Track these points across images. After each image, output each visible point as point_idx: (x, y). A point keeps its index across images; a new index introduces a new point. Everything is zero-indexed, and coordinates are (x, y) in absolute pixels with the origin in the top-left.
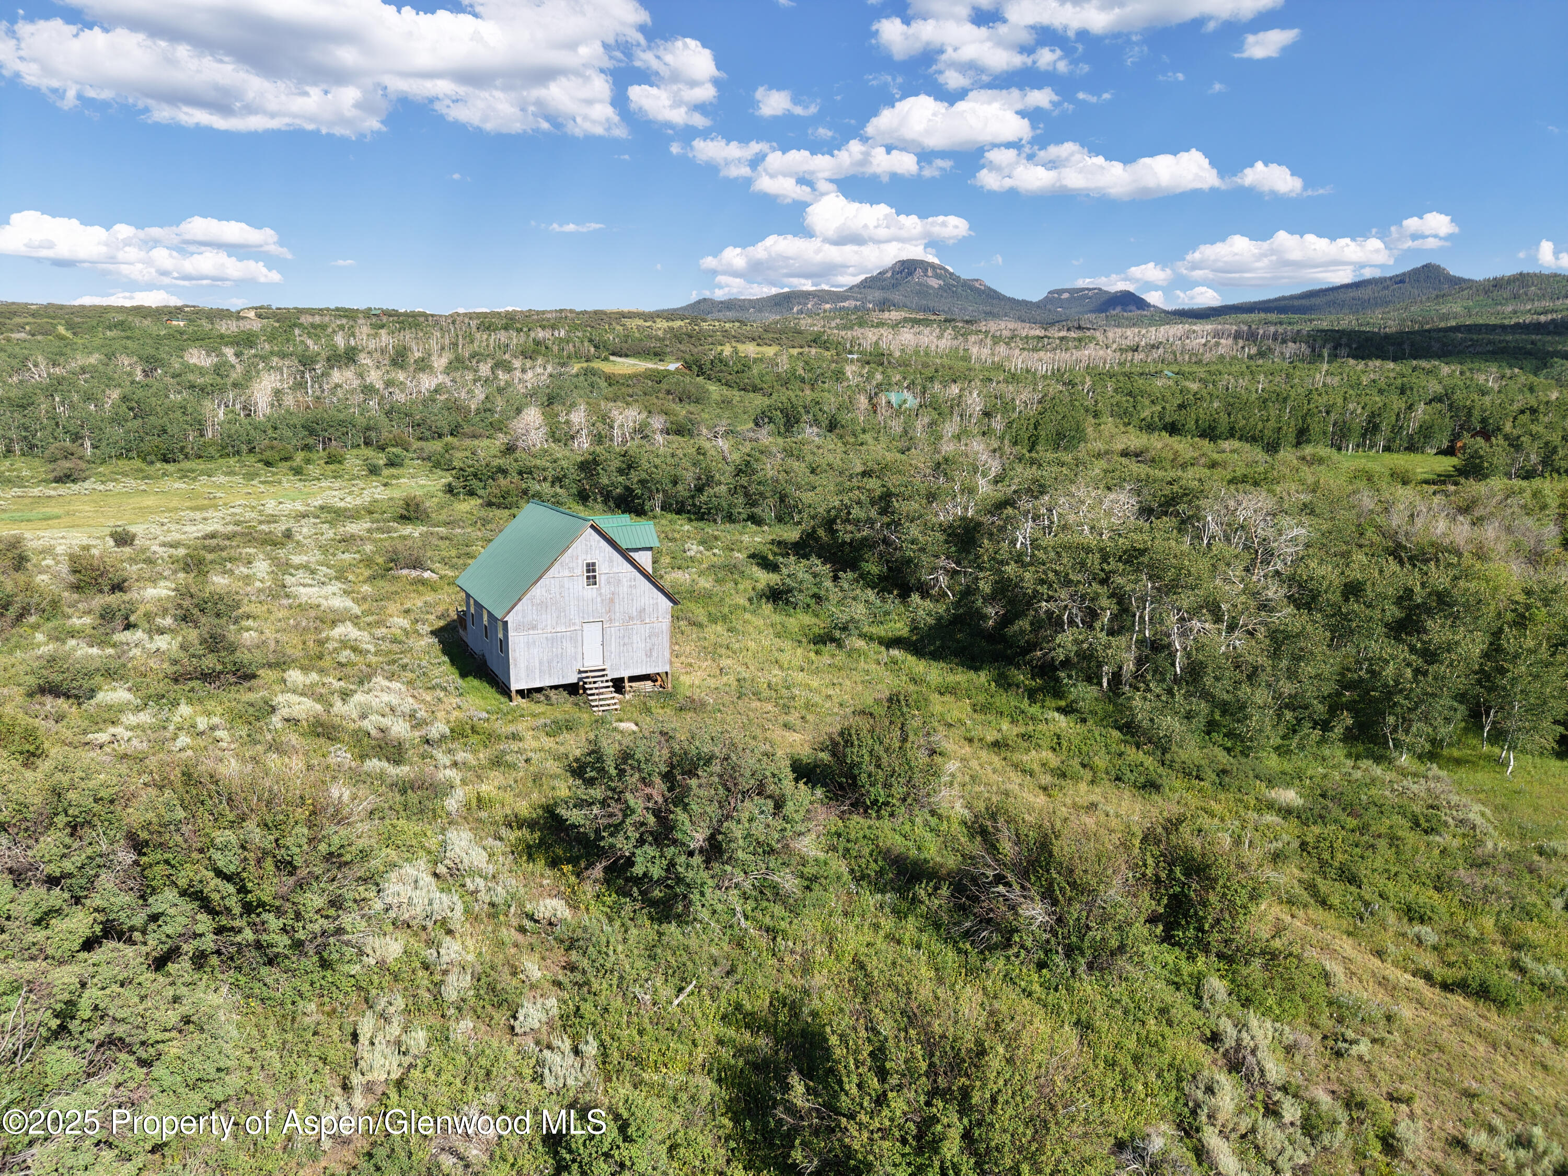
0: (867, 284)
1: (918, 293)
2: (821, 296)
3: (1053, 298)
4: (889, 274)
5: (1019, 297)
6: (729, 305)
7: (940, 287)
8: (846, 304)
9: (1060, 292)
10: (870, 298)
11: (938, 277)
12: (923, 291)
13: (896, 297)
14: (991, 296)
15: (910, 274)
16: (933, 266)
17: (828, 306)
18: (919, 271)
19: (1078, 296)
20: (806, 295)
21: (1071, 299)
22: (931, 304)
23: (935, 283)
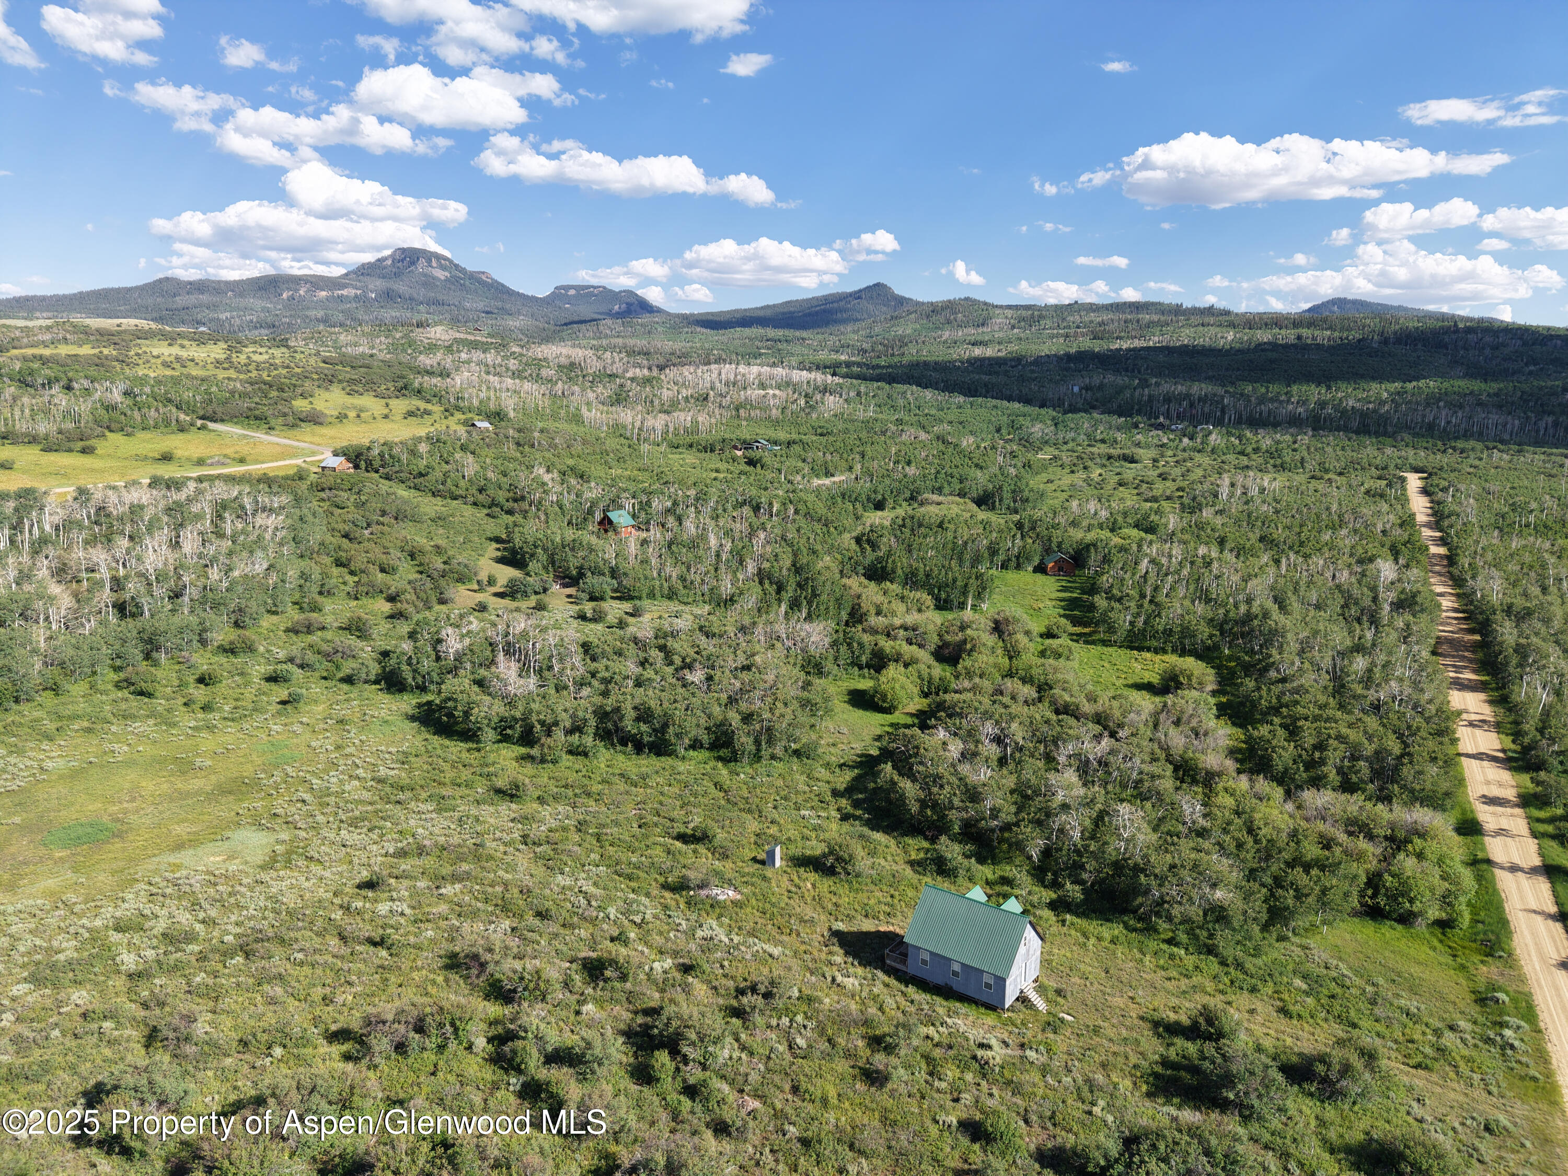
0: (365, 271)
1: (425, 284)
2: (316, 282)
3: (560, 294)
4: (389, 262)
5: (530, 293)
6: (200, 287)
7: (447, 280)
8: (345, 292)
9: (567, 288)
10: (371, 286)
11: (443, 268)
12: (429, 282)
13: (401, 287)
14: (500, 291)
15: (413, 263)
16: (438, 257)
17: (324, 294)
18: (422, 262)
19: (585, 293)
20: (295, 281)
21: (578, 296)
22: (440, 297)
23: (441, 274)
